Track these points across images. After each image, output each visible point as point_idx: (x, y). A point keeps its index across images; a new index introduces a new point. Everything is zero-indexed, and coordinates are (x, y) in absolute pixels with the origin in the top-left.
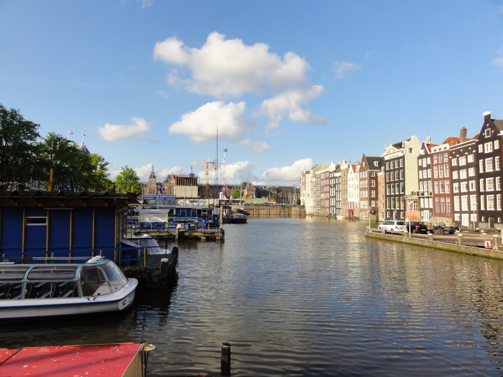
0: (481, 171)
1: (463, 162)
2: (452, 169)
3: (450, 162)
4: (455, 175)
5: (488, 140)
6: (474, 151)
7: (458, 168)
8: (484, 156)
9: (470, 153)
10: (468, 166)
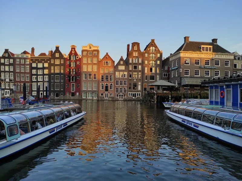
0: (52, 71)
1: (40, 65)
2: (32, 68)
3: (31, 64)
4: (34, 72)
5: (57, 58)
6: (49, 62)
7: (37, 68)
8: (54, 65)
9: (46, 62)
10: (43, 68)
